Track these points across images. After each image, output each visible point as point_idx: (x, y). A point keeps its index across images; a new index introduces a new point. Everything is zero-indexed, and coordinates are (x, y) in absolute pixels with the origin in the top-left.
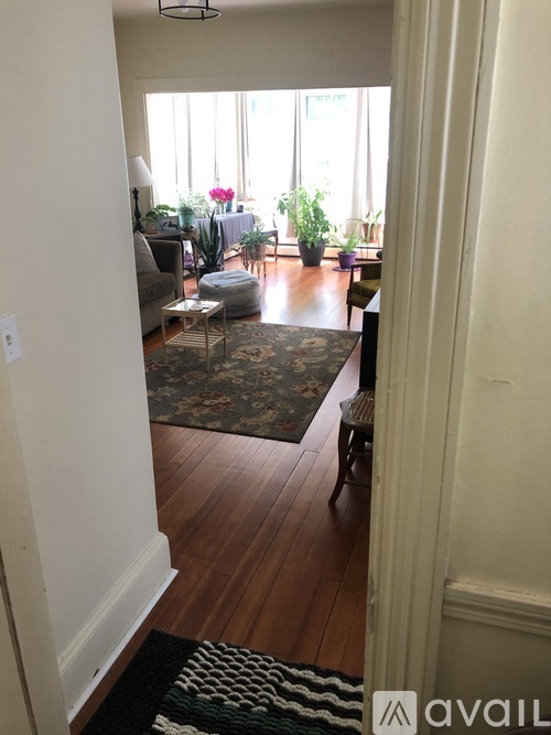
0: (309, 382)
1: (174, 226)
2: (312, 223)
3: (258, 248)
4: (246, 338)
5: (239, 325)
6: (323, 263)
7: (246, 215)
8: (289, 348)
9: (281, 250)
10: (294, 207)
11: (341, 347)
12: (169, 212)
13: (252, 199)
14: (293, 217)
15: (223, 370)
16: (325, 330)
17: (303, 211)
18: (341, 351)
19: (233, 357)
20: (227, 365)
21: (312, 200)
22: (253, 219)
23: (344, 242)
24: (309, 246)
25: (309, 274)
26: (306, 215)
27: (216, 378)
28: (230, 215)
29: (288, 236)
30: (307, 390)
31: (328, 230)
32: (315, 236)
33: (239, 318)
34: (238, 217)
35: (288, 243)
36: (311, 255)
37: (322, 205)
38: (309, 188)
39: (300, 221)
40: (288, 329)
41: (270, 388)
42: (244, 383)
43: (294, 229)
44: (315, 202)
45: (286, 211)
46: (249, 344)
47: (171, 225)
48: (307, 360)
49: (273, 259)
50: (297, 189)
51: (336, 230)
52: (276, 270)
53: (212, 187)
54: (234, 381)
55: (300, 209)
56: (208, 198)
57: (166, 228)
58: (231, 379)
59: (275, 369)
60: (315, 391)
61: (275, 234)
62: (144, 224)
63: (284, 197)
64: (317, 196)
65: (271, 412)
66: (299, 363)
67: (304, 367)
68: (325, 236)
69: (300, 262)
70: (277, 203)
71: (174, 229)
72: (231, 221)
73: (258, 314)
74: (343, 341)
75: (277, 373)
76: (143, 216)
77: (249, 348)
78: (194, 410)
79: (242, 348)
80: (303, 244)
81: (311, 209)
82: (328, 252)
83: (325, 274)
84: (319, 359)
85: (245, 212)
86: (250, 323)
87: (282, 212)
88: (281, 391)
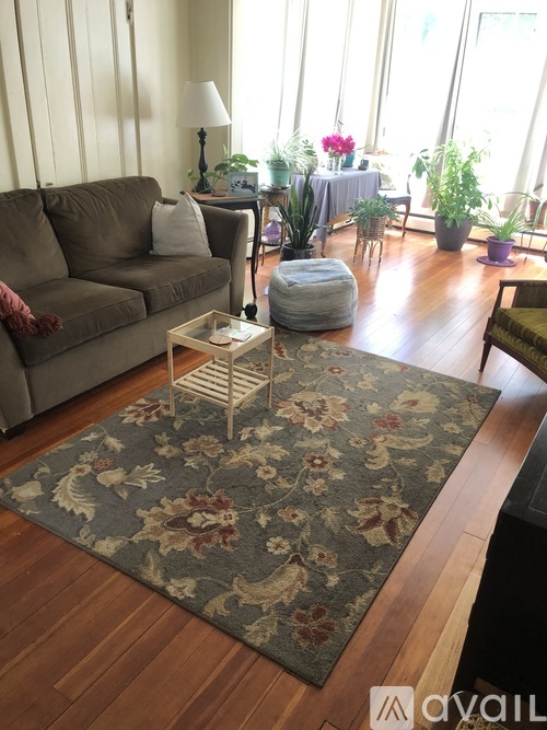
0: (387, 500)
1: (250, 187)
2: (459, 192)
3: (374, 223)
4: (315, 374)
5: (311, 346)
6: (466, 247)
7: (369, 175)
8: (373, 409)
9: (412, 222)
10: (438, 168)
11: (459, 419)
12: (248, 166)
13: (384, 153)
14: (434, 183)
15: (253, 440)
16: (440, 377)
17: (450, 174)
18: (458, 431)
19: (279, 413)
20: (263, 432)
21: (464, 161)
22: (379, 180)
23: (501, 222)
24: (449, 224)
25: (443, 264)
26: (452, 180)
27: (236, 459)
28: (348, 173)
29: (424, 206)
30: (375, 521)
31: (479, 204)
32: (460, 211)
33: (317, 333)
34: (357, 177)
35: (422, 213)
36: (450, 237)
37: (477, 170)
38: (463, 142)
39: (443, 189)
40: (383, 366)
41: (315, 503)
42: (273, 481)
43: (434, 198)
44: (467, 164)
45: (425, 174)
46: (313, 389)
47: (245, 186)
48: (394, 440)
49: (400, 234)
50: (446, 145)
51: (490, 207)
52: (401, 249)
53: (330, 132)
54: (260, 473)
55: (445, 171)
56: (318, 148)
57: (239, 189)
58: (257, 464)
59: (336, 454)
60: (391, 528)
61: (407, 201)
62: (210, 180)
63: (425, 154)
64: (472, 156)
65: (294, 571)
66: (381, 448)
67: (386, 456)
68: (473, 212)
69: (434, 243)
70: (413, 162)
71: (249, 191)
72: (344, 182)
73: (348, 328)
74: (465, 406)
75: (337, 465)
76: (211, 169)
77: (310, 398)
78: (164, 537)
79: (298, 397)
80: (441, 220)
81: (460, 174)
82: (476, 233)
83: (466, 266)
84: (419, 443)
85: (371, 169)
86: (328, 345)
87: (419, 174)
88: (330, 515)
